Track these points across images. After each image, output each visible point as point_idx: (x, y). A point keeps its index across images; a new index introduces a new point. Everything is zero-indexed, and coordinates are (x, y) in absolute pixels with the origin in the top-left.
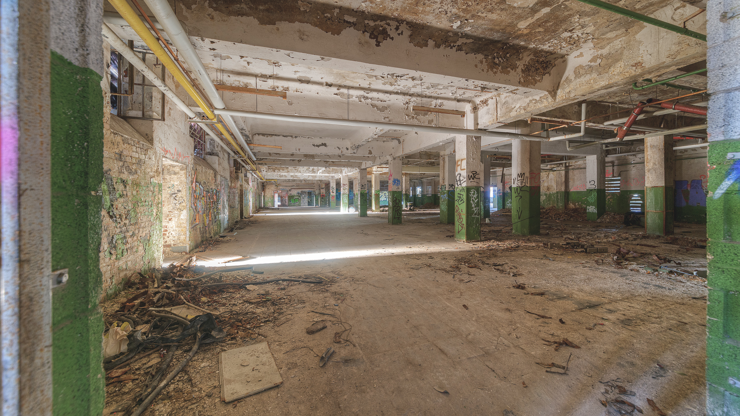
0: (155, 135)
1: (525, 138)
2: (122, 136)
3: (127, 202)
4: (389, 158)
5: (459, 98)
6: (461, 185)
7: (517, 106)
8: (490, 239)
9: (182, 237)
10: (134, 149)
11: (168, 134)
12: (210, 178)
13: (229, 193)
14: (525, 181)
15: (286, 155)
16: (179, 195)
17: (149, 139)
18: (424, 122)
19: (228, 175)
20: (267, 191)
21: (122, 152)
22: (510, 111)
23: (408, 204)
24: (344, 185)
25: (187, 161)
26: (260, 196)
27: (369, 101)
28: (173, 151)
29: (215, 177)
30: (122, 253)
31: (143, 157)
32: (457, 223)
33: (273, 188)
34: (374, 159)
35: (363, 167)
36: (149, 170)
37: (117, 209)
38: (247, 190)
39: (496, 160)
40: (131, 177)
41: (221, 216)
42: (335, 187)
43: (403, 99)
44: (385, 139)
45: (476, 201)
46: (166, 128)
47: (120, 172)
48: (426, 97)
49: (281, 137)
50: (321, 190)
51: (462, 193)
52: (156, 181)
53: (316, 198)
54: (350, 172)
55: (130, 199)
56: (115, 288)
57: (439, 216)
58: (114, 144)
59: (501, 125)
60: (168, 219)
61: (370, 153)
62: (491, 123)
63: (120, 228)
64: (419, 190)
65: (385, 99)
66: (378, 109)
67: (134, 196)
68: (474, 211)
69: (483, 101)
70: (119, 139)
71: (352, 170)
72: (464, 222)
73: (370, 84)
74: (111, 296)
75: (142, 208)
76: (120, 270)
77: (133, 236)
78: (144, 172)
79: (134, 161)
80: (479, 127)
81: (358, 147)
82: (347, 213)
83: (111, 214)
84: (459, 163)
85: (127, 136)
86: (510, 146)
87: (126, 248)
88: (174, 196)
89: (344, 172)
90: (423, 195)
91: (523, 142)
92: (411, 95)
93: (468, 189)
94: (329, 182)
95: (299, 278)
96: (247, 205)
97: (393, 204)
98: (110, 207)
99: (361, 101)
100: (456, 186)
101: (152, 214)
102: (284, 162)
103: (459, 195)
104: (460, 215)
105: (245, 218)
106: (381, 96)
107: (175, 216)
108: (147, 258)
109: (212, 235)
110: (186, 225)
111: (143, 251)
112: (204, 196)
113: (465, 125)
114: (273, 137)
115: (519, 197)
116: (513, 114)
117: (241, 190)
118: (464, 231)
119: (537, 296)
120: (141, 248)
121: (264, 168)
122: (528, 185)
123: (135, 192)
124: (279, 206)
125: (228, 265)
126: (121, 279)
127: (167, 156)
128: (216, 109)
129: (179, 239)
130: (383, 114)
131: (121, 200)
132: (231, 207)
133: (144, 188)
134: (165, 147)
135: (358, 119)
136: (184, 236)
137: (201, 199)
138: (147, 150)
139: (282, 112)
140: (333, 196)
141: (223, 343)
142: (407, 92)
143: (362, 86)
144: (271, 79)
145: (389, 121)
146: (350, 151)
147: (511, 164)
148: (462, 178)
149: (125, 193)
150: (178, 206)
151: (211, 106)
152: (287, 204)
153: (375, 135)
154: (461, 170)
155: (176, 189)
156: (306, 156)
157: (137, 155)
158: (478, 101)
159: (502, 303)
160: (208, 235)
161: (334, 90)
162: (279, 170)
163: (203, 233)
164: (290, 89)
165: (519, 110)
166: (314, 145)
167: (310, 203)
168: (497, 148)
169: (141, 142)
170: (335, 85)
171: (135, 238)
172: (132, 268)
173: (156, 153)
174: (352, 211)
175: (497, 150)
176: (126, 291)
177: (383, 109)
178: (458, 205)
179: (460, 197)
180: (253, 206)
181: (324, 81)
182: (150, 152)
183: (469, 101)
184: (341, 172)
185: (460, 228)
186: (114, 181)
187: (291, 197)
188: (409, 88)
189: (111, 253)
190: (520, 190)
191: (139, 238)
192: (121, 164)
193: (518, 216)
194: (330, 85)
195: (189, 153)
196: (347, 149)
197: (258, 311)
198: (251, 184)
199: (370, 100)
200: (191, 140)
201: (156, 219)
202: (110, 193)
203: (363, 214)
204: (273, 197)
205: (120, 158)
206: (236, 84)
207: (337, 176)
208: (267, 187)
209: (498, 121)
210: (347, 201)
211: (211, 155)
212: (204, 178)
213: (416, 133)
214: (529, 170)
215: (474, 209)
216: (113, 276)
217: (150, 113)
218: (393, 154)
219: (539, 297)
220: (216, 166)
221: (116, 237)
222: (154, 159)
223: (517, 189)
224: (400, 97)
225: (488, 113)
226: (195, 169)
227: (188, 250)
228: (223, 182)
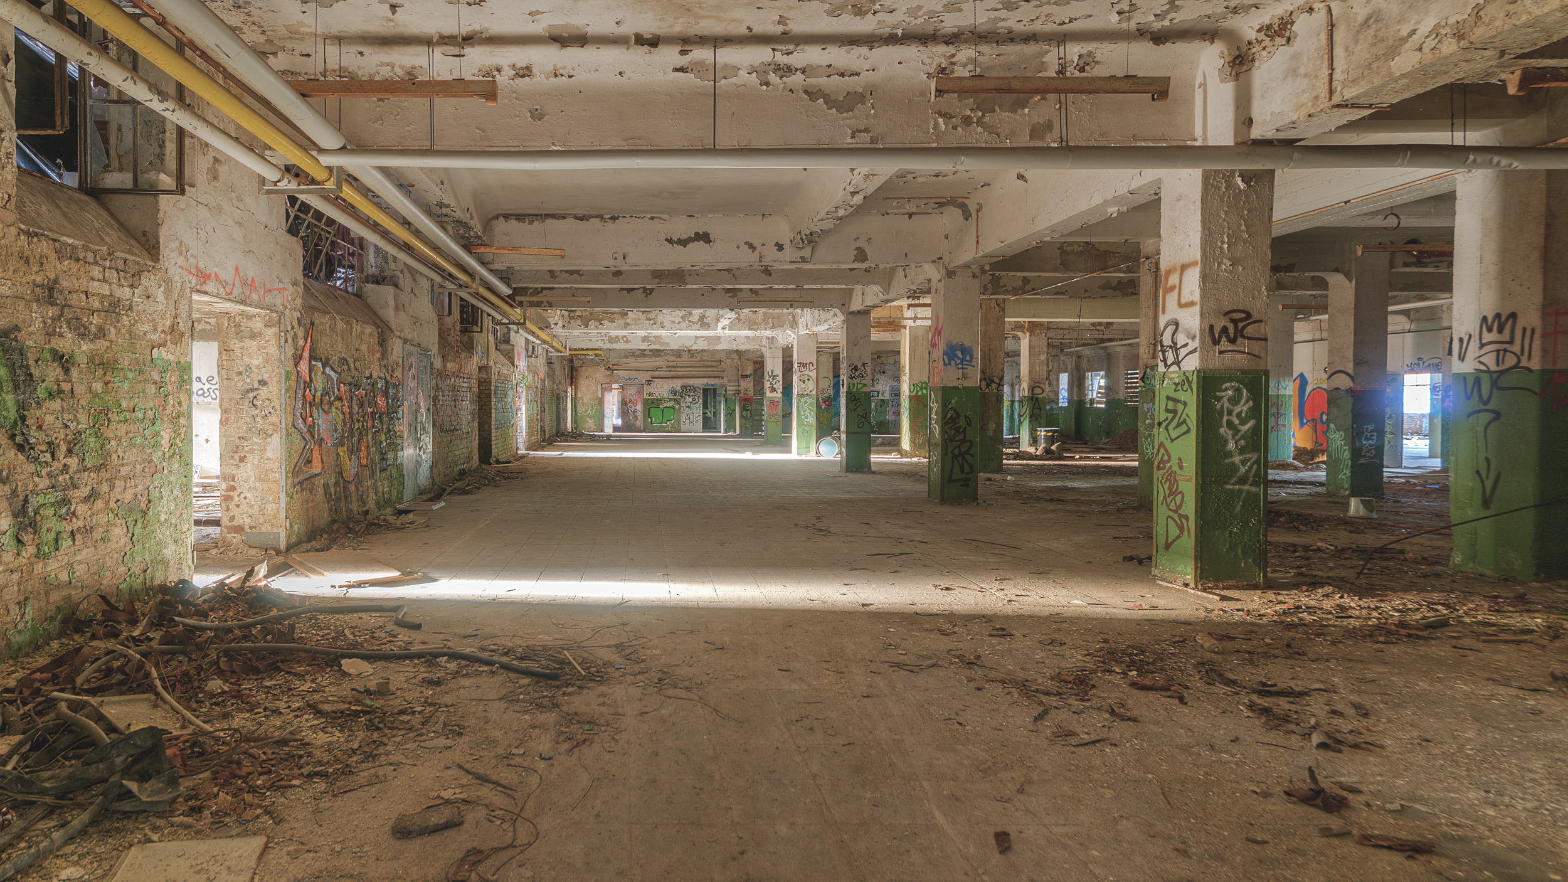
0: (163, 235)
1: (1518, 165)
2: (54, 240)
3: (73, 410)
4: (932, 272)
5: (1157, 25)
6: (1177, 363)
7: (1426, 26)
8: (1314, 584)
9: (270, 508)
10: (96, 272)
11: (209, 229)
12: (364, 347)
13: (437, 388)
14: (1516, 348)
15: (597, 276)
16: (264, 392)
17: (150, 245)
18: (1012, 135)
19: (431, 340)
20: (583, 383)
21: (56, 281)
22: (1393, 52)
23: (1042, 433)
24: (802, 365)
25: (279, 301)
26: (558, 400)
27: (798, 78)
28: (227, 275)
29: (382, 343)
30: (57, 540)
31: (125, 293)
32: (1161, 512)
33: (600, 374)
34: (886, 279)
35: (856, 305)
36: (147, 328)
37: (40, 427)
38: (505, 380)
39: (1419, 263)
40: (85, 346)
41: (408, 453)
42: (779, 371)
43: (924, 57)
44: (911, 207)
45: (1245, 428)
46: (203, 213)
47: (50, 334)
48: (1012, 40)
49: (570, 221)
50: (743, 383)
51: (1181, 396)
52: (171, 357)
53: (727, 408)
54: (820, 322)
55: (82, 402)
56: (34, 629)
57: (1134, 481)
58: (27, 262)
59: (1357, 115)
60: (237, 456)
61: (861, 256)
62: (1303, 113)
63: (50, 475)
64: (1096, 384)
65: (855, 66)
66: (830, 102)
67: (96, 395)
68: (1233, 467)
69: (1269, 27)
70: (43, 247)
71: (824, 315)
72: (1189, 508)
73: (782, 21)
74: (20, 649)
75: (122, 429)
76: (49, 586)
77: (88, 499)
78: (130, 333)
79: (95, 304)
80: (1256, 133)
81: (812, 240)
82: (812, 456)
83: (18, 439)
84: (1173, 280)
85: (70, 241)
86: (1446, 200)
87: (69, 529)
88: (251, 395)
89: (801, 322)
90: (1112, 403)
91: (1508, 179)
92: (953, 39)
93: (1208, 383)
94: (762, 356)
95: (506, 654)
96: (508, 425)
97: (943, 432)
98: (15, 422)
99: (767, 84)
100: (1161, 368)
101: (157, 444)
102: (602, 298)
103: (1171, 405)
104: (1172, 478)
105: (498, 462)
106: (836, 56)
107: (252, 451)
108: (138, 559)
109: (371, 504)
110: (279, 477)
111: (127, 539)
112: (339, 399)
113: (1198, 131)
114: (549, 221)
115: (1485, 417)
116: (1405, 62)
117: (480, 383)
118: (1188, 542)
119: (1385, 854)
120: (118, 531)
121: (555, 316)
122: (1535, 364)
123: (98, 386)
124: (616, 429)
125: (354, 593)
126: (52, 607)
127: (206, 288)
128: (321, 151)
129: (262, 511)
130: (849, 121)
131: (56, 404)
132: (444, 430)
133: (130, 375)
134: (201, 265)
135: (756, 143)
136: (274, 506)
137: (331, 404)
138: (137, 275)
139: (514, 145)
140: (773, 403)
141: (162, 817)
142: (929, 29)
143: (758, 29)
144: (472, 45)
145: (874, 140)
146: (789, 253)
147: (1450, 275)
148: (1181, 339)
149: (66, 387)
150: (261, 423)
151: (307, 144)
152: (639, 423)
153: (853, 194)
154: (1181, 305)
155: (256, 378)
156: (658, 275)
157: (105, 290)
158: (1248, 26)
159: (1185, 853)
160: (355, 506)
161: (670, 55)
162: (600, 321)
163: (338, 500)
164: (535, 70)
165: (1431, 43)
166: (670, 241)
167: (708, 424)
168: (1393, 212)
169: (119, 254)
170: (671, 40)
171: (99, 504)
172: (89, 582)
173: (168, 281)
174: (830, 452)
175: (1392, 222)
176: (64, 640)
177: (848, 102)
178: (1167, 444)
179: (1174, 412)
180: (530, 426)
181: (628, 29)
182: (148, 281)
183: (1209, 35)
184: (794, 324)
185: (1174, 531)
186: (31, 358)
187: (651, 404)
188: (932, 14)
189: (19, 541)
190: (1494, 385)
191: (112, 505)
192: (52, 312)
193: (1478, 495)
194: (653, 42)
195: (287, 281)
196: (780, 247)
197: (322, 738)
198: (522, 363)
199: (799, 76)
200: (296, 246)
201: (171, 457)
202: (16, 387)
203: (857, 463)
204: (601, 402)
205: (51, 296)
206: (385, 73)
207: (787, 336)
208: (584, 372)
209: (1337, 99)
210: (812, 420)
211: (378, 283)
212: (340, 346)
213: (1021, 177)
214: (1538, 298)
215: (1237, 459)
216: (26, 599)
217: (152, 175)
218: (946, 258)
219: (1398, 858)
220: (389, 314)
221: (35, 502)
222: (161, 297)
223: (1478, 381)
224: (912, 52)
225: (1292, 72)
226: (307, 321)
227: (283, 544)
228: (413, 360)
